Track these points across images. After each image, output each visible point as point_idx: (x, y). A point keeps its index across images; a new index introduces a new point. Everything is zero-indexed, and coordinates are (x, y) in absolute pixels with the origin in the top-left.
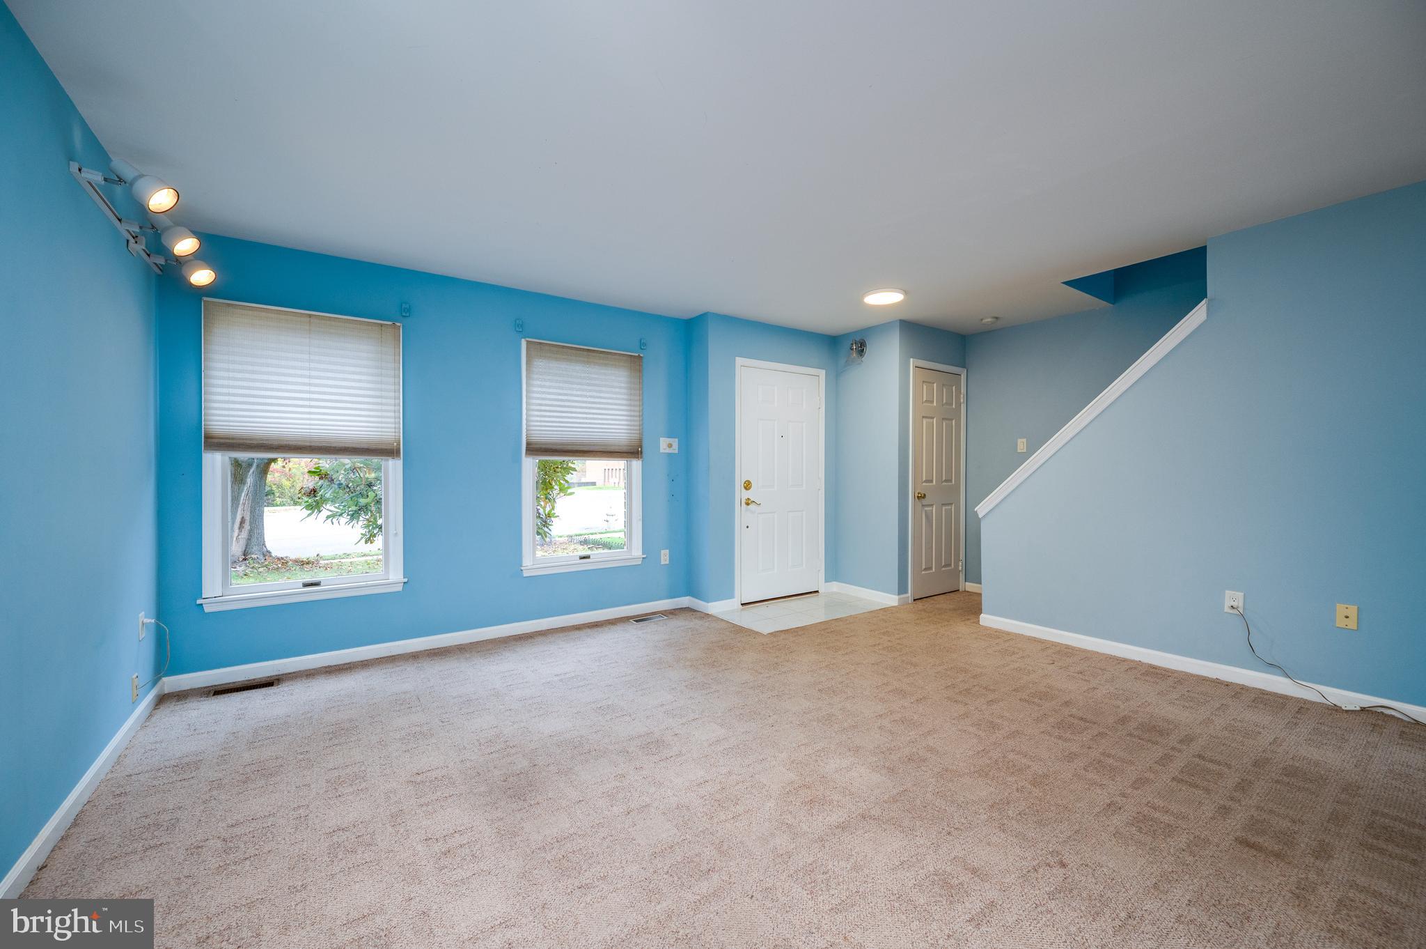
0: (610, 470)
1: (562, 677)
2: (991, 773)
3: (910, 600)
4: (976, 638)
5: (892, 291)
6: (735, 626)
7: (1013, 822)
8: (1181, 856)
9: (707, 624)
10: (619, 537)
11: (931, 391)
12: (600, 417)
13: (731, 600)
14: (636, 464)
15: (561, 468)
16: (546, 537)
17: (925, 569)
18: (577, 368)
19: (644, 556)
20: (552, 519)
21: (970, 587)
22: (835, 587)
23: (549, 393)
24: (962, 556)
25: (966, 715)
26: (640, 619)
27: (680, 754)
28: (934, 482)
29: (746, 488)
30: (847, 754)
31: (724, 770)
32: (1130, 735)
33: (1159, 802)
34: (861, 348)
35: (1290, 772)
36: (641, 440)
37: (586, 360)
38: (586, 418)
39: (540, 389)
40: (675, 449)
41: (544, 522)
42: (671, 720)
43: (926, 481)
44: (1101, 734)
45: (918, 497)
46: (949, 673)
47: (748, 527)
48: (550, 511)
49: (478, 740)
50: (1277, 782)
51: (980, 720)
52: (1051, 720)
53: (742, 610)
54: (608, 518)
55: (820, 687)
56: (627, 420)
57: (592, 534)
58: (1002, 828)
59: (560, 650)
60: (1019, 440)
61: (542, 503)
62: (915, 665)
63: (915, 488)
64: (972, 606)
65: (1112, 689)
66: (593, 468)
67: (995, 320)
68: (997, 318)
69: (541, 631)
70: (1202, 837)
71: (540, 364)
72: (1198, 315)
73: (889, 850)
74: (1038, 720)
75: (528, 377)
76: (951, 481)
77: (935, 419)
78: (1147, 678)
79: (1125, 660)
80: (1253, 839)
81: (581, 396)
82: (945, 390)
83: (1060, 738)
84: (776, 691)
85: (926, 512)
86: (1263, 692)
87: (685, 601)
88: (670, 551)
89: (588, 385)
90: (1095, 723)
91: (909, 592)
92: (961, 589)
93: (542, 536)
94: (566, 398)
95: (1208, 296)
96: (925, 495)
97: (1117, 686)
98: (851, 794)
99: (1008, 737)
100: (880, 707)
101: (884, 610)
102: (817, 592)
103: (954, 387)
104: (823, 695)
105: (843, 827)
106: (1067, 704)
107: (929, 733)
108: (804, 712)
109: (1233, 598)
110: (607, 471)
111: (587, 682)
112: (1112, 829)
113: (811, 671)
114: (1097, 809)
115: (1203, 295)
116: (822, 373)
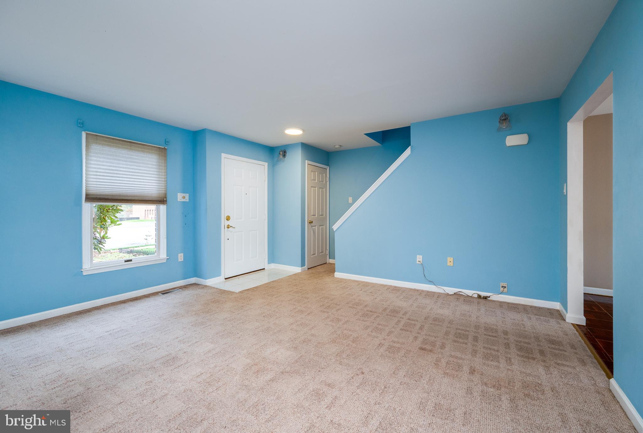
0: (149, 210)
1: (112, 332)
2: (337, 341)
3: (306, 269)
4: (333, 283)
5: (297, 129)
6: (221, 290)
7: (345, 360)
8: (402, 359)
9: (205, 291)
10: (152, 248)
11: (314, 176)
12: (139, 180)
13: (220, 277)
14: (163, 208)
15: (112, 209)
16: (101, 250)
17: (313, 255)
18: (123, 152)
19: (168, 258)
20: (106, 240)
21: (331, 261)
22: (273, 266)
23: (103, 165)
24: (328, 248)
25: (328, 317)
26: (165, 292)
27: (187, 362)
28: (316, 215)
29: (227, 220)
30: (276, 345)
31: (212, 366)
32: (387, 315)
33: (396, 340)
34: (284, 154)
35: (435, 320)
36: (166, 194)
37: (129, 147)
38: (129, 181)
39: (96, 162)
40: (187, 199)
41: (98, 243)
42: (182, 345)
43: (313, 215)
44: (378, 316)
45: (309, 222)
46: (321, 300)
47: (228, 239)
48: (104, 235)
49: (43, 382)
50: (431, 324)
51: (333, 318)
52: (360, 314)
53: (226, 281)
54: (147, 238)
55: (264, 315)
56: (157, 183)
57: (136, 247)
58: (341, 363)
59: (110, 316)
60: (349, 198)
61: (98, 231)
62: (307, 298)
63: (308, 218)
64: (332, 270)
65: (381, 298)
66: (138, 209)
67: (340, 146)
68: (341, 146)
69: (97, 307)
70: (409, 350)
71: (95, 148)
72: (408, 152)
73: (294, 385)
74: (355, 315)
75: (87, 155)
76: (323, 215)
77: (316, 188)
78: (393, 292)
79: (386, 285)
80: (424, 347)
81: (126, 168)
82: (320, 175)
83: (363, 321)
84: (242, 321)
85: (313, 229)
86: (428, 292)
87: (193, 280)
88: (184, 254)
89: (131, 162)
90: (375, 312)
91: (306, 265)
92: (328, 262)
93: (98, 250)
94: (115, 168)
95: (411, 145)
96: (312, 222)
97: (383, 296)
98: (277, 363)
99: (344, 324)
100: (292, 320)
101: (295, 275)
102: (264, 269)
103: (324, 174)
104: (265, 319)
105: (272, 380)
106: (366, 306)
107: (312, 328)
108: (256, 329)
109: (419, 258)
110: (147, 211)
111: (128, 333)
112: (380, 354)
113: (260, 308)
114: (375, 347)
115: (409, 145)
116: (266, 164)
